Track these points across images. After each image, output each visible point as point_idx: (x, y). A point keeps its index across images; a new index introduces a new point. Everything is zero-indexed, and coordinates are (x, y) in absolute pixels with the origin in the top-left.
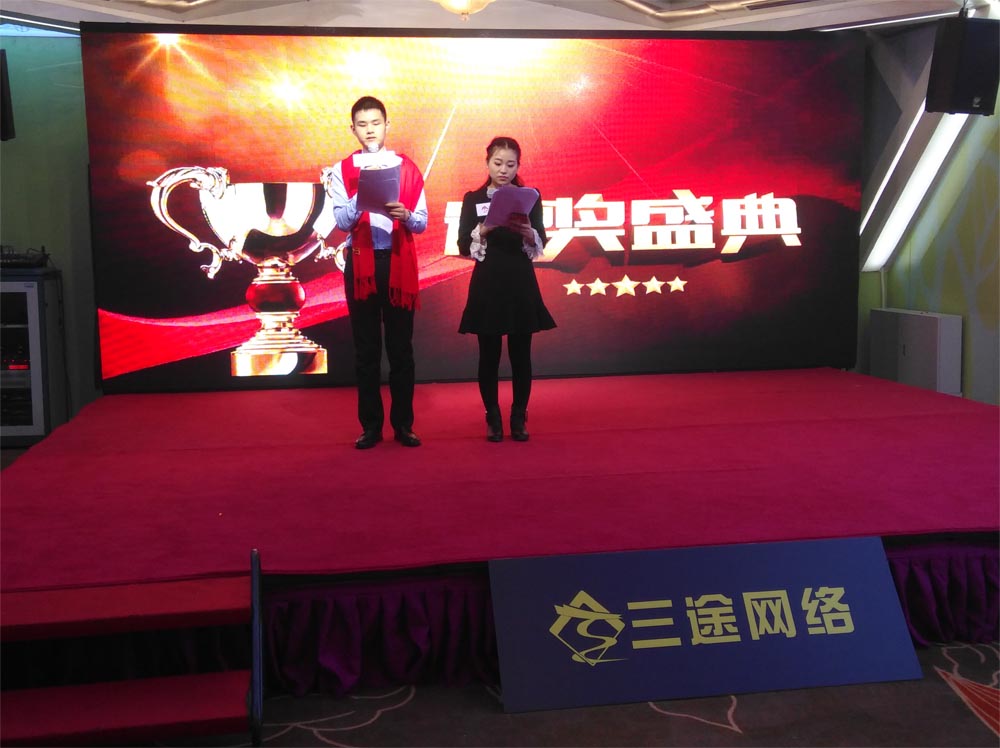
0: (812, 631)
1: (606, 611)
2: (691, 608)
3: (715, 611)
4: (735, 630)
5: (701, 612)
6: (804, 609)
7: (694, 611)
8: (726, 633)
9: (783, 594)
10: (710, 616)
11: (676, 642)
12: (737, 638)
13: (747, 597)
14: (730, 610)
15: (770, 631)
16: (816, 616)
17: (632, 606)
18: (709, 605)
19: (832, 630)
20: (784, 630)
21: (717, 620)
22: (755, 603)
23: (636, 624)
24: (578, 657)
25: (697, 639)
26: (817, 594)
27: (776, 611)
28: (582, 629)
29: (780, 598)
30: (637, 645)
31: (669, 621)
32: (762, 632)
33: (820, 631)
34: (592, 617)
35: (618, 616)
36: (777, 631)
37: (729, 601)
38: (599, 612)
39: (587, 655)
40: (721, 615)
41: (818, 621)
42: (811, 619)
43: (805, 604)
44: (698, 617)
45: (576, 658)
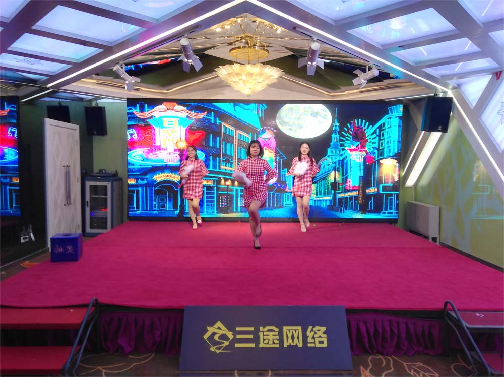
0: (309, 345)
1: (227, 330)
2: (261, 331)
3: (271, 333)
4: (278, 342)
5: (265, 333)
6: (308, 335)
7: (262, 333)
8: (274, 343)
9: (300, 328)
10: (269, 335)
11: (253, 345)
12: (278, 346)
13: (285, 328)
14: (277, 333)
15: (292, 344)
16: (312, 338)
17: (238, 329)
18: (269, 330)
19: (318, 345)
20: (298, 344)
21: (271, 337)
22: (288, 331)
23: (238, 336)
24: (213, 349)
25: (262, 345)
26: (314, 329)
27: (296, 335)
28: (216, 337)
29: (298, 330)
30: (237, 345)
31: (251, 336)
32: (289, 344)
33: (313, 345)
34: (221, 332)
35: (231, 332)
36: (295, 344)
37: (277, 330)
38: (224, 330)
39: (216, 348)
40: (273, 335)
41: (313, 341)
42: (310, 340)
43: (308, 333)
44: (263, 335)
45: (212, 349)
